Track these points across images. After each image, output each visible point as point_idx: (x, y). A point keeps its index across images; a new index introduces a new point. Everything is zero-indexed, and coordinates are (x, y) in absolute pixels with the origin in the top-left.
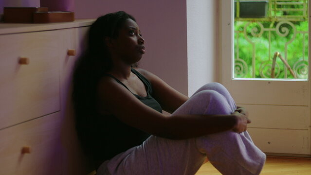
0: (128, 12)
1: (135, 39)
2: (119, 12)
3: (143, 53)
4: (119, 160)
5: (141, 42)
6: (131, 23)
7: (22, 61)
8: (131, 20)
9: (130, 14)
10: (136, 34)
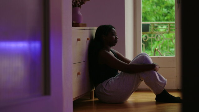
0: (113, 25)
1: (114, 37)
2: (109, 25)
3: (117, 43)
4: (107, 82)
5: (116, 38)
6: (113, 30)
7: (79, 40)
8: (113, 29)
9: (113, 26)
10: (115, 35)
